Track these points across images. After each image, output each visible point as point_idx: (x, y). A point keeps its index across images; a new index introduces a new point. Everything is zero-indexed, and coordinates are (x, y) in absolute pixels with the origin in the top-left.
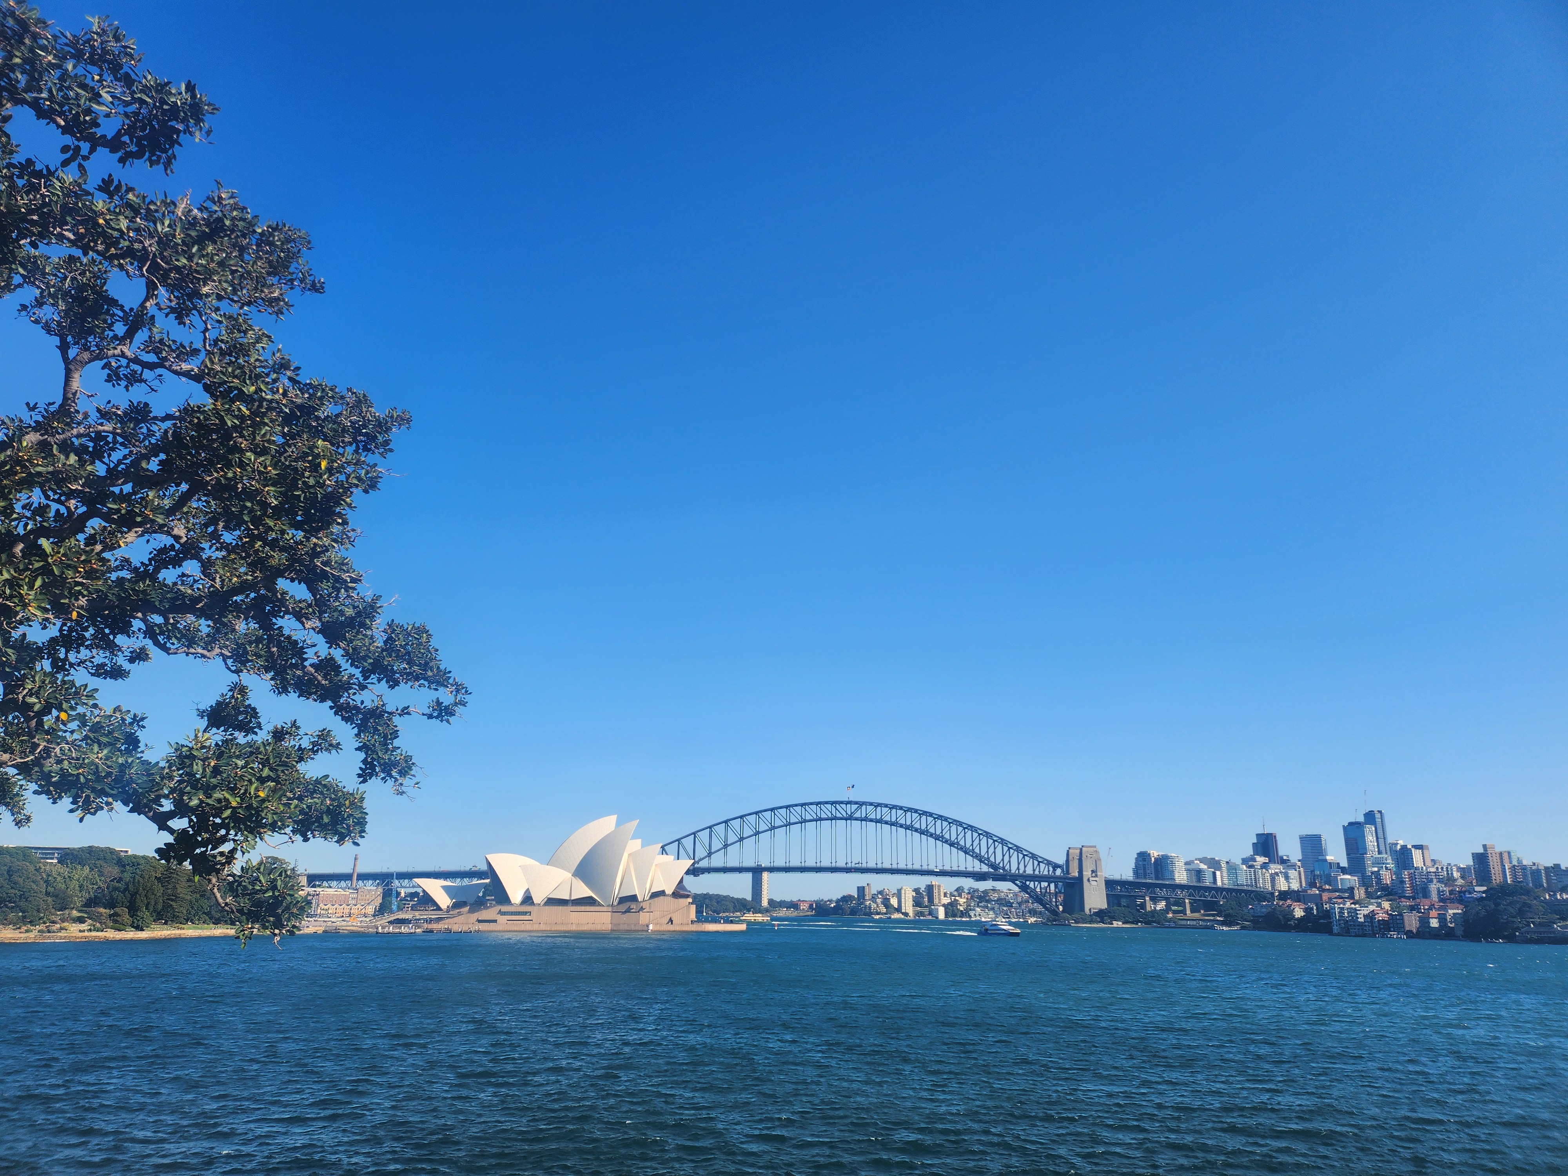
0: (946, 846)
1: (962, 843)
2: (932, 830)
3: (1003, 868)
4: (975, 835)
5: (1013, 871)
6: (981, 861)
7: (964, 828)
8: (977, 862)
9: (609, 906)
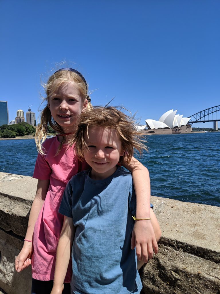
9: (171, 129)
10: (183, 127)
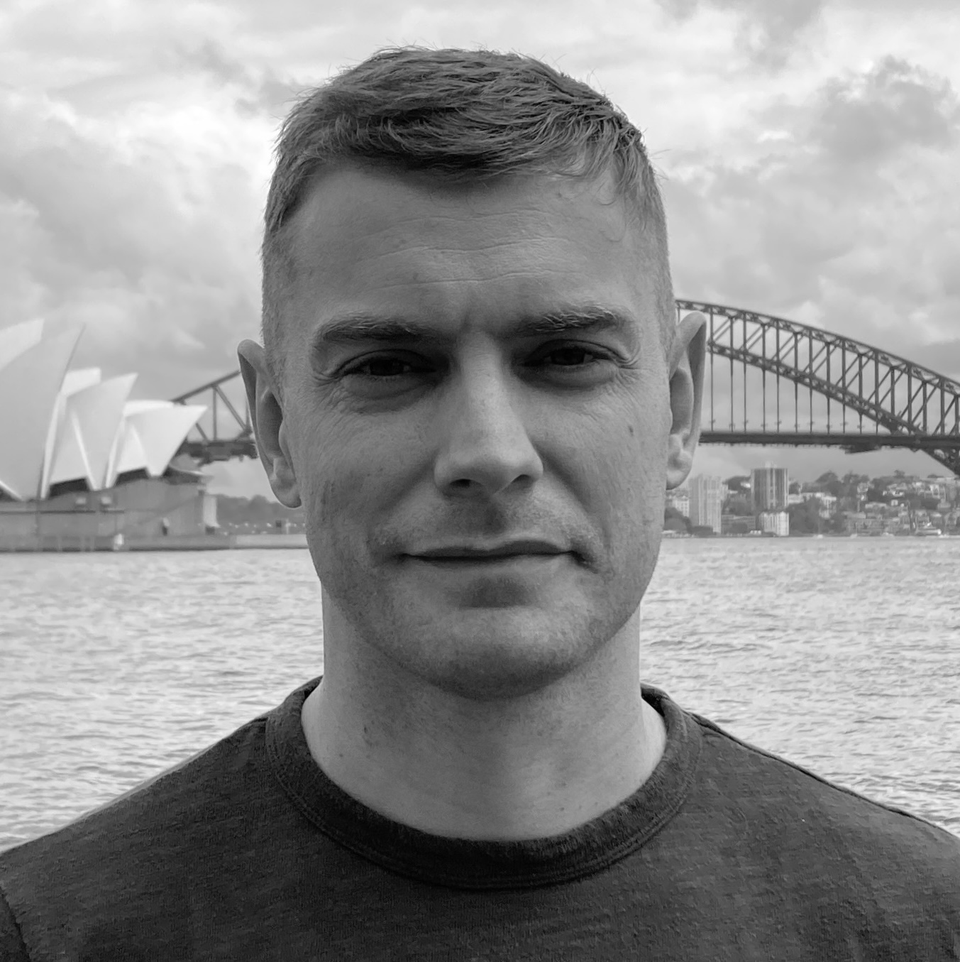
0: (787, 384)
1: (821, 374)
2: (757, 350)
3: (910, 424)
4: (851, 357)
5: (931, 430)
6: (862, 412)
7: (828, 344)
8: (852, 416)
9: (31, 501)
10: (131, 487)
